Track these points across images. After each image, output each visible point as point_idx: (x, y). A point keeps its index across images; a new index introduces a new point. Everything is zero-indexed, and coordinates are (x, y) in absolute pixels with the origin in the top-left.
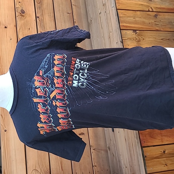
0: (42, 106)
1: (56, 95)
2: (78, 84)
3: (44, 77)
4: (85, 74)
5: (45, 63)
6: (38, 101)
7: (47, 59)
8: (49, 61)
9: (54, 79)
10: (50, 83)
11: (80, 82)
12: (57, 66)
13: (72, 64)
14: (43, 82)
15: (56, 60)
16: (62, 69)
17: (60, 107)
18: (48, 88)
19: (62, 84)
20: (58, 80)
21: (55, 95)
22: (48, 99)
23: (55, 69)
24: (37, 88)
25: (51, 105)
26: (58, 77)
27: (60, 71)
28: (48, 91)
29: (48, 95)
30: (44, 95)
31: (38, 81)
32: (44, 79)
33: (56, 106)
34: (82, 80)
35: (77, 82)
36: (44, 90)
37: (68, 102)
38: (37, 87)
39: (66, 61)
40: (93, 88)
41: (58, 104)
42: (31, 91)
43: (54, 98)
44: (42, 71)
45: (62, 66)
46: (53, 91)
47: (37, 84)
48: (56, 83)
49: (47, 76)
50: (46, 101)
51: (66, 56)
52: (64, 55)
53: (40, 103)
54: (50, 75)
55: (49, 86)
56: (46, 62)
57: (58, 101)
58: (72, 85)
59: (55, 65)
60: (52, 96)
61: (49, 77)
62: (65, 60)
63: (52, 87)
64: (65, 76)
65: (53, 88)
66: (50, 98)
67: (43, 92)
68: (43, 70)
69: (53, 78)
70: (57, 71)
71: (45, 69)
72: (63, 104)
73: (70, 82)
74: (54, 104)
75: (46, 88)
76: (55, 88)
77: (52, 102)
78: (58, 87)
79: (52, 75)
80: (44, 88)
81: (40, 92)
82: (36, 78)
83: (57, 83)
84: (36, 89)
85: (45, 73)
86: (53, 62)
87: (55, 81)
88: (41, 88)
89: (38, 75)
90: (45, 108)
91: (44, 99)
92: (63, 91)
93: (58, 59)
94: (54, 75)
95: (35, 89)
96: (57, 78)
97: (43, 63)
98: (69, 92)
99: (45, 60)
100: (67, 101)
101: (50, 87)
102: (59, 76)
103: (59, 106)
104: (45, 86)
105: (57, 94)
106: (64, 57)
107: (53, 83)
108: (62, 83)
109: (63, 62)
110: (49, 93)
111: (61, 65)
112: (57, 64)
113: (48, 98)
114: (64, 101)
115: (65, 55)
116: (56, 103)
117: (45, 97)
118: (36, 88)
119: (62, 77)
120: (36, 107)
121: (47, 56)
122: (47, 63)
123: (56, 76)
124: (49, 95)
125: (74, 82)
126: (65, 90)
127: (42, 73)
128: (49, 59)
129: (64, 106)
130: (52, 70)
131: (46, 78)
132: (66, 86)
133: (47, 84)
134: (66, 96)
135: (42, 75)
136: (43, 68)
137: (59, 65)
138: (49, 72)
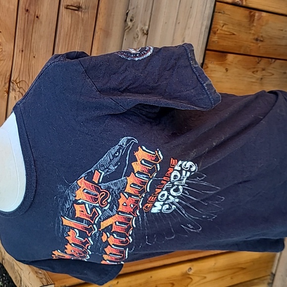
0: (78, 235)
1: (114, 225)
2: (162, 208)
3: (100, 187)
4: (180, 187)
5: (112, 158)
6: (73, 226)
7: (118, 151)
8: (123, 157)
9: (120, 197)
10: (109, 201)
11: (166, 204)
12: (137, 174)
13: (167, 174)
14: (96, 195)
15: (139, 162)
16: (144, 183)
18: (101, 208)
19: (132, 208)
20: (127, 199)
21: (111, 225)
23: (131, 180)
24: (79, 204)
25: (97, 239)
26: (130, 195)
27: (139, 186)
28: (101, 214)
29: (97, 220)
30: (89, 220)
31: (85, 191)
32: (100, 192)
33: (107, 244)
34: (172, 199)
35: (162, 203)
36: (91, 210)
37: (131, 240)
38: (80, 201)
39: (159, 169)
41: (111, 240)
42: (64, 205)
43: (109, 229)
44: (101, 173)
45: (146, 178)
46: (109, 217)
47: (80, 195)
48: (121, 204)
49: (108, 188)
50: (91, 230)
51: (162, 157)
52: (158, 152)
53: (76, 230)
54: (115, 188)
55: (105, 207)
56: (114, 156)
57: (113, 236)
58: (151, 209)
59: (134, 173)
60: (104, 225)
61: (111, 190)
62: (156, 166)
63: (111, 209)
64: (144, 196)
65: (112, 211)
66: (99, 227)
67: (88, 213)
68: (103, 173)
69: (119, 194)
70: (133, 184)
71: (108, 171)
72: (122, 242)
73: (149, 205)
74: (104, 238)
75: (98, 209)
76: (115, 212)
77: (101, 235)
78: (122, 212)
79: (119, 189)
80: (94, 207)
81: (83, 211)
82: (82, 182)
83: (123, 205)
84: (75, 205)
85: (105, 179)
86: (130, 164)
87: (121, 201)
88: (87, 205)
89: (89, 178)
90: (82, 239)
91: (86, 226)
92: (129, 219)
93: (143, 162)
94: (123, 190)
95: (73, 204)
96: (127, 196)
97: (106, 158)
98: (139, 221)
99: (113, 152)
100: (130, 237)
102: (133, 193)
103: (113, 244)
104: (98, 205)
106: (157, 159)
107: (115, 203)
108: (134, 205)
109: (151, 172)
110: (100, 218)
111: (145, 176)
112: (138, 172)
113: (95, 226)
114: (126, 237)
115: (160, 153)
116: (108, 237)
117: (89, 223)
118: (76, 202)
119: (138, 196)
120: (63, 232)
121: (120, 143)
122: (116, 160)
123: (126, 193)
124: (99, 222)
125: (157, 204)
126: (135, 218)
127: (99, 179)
128: (122, 153)
129: (122, 245)
130: (123, 178)
131: (104, 190)
132: (138, 211)
133: (104, 201)
134: (132, 229)
135: (97, 182)
136: (105, 169)
137: (141, 175)
138: (116, 181)
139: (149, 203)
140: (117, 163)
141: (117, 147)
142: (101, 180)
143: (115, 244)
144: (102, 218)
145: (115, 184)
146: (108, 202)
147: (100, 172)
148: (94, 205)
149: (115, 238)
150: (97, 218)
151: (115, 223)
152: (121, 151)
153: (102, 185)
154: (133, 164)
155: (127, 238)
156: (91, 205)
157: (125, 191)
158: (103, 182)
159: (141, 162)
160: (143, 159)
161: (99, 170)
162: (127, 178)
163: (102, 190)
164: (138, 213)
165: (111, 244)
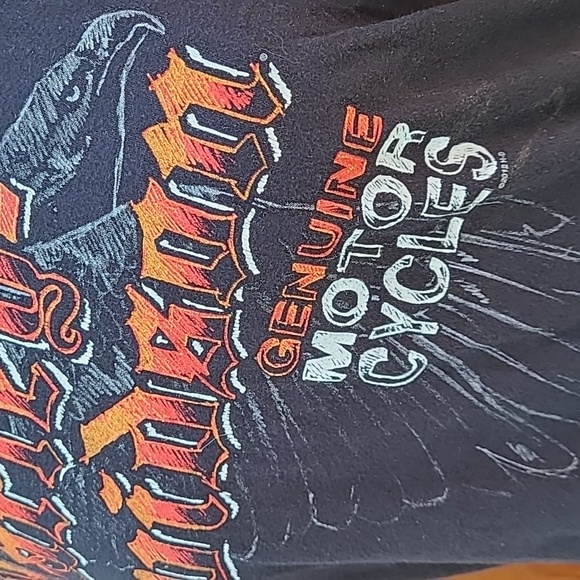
1: (139, 437)
2: (355, 360)
3: (32, 258)
4: (436, 264)
5: (53, 114)
7: (78, 78)
8: (102, 106)
9: (131, 306)
10: (85, 326)
11: (376, 344)
12: (172, 185)
13: (334, 185)
14: (26, 302)
15: (174, 123)
16: (219, 231)
17: (157, 532)
18: (64, 363)
19: (202, 358)
20: (166, 314)
21: (127, 438)
22: (64, 450)
23: (153, 214)
26: (171, 293)
27: (198, 247)
28: (68, 387)
29: (59, 417)
30: (30, 415)
34: (400, 322)
35: (350, 339)
36: (24, 371)
37: (235, 507)
40: (477, 386)
41: (143, 506)
43: (118, 455)
44: (22, 195)
45: (220, 200)
46: (105, 402)
48: (143, 339)
49: (67, 265)
50: (47, 460)
51: (287, 94)
52: (265, 71)
54: (97, 263)
55: (77, 355)
56: (64, 107)
57: (148, 488)
58: (301, 366)
60: (98, 435)
61: (82, 273)
62: (261, 137)
63: (106, 364)
64: (239, 295)
65: (113, 377)
66: (78, 450)
67: (17, 388)
68: (31, 193)
69: (120, 289)
70: (166, 235)
71: (47, 184)
72: (192, 515)
73: (285, 346)
74: (113, 500)
75: (50, 365)
76: (128, 381)
77: (93, 484)
78: (159, 379)
79: (112, 266)
80: (34, 356)
83: (153, 342)
87: (143, 323)
91: (26, 443)
92: (203, 413)
93: (192, 119)
96: (160, 300)
98: (254, 424)
99: (56, 83)
100: (225, 495)
101: (84, 360)
102: (181, 282)
103: (155, 525)
104: (43, 346)
105: (144, 431)
106: (261, 101)
107: (114, 335)
108: (207, 346)
109: (241, 166)
110: (70, 407)
111: (213, 192)
112: (178, 174)
113: (58, 443)
114: (205, 492)
115: (274, 74)
116: (125, 495)
117: (33, 432)
119: (210, 300)
121: (86, 41)
122: (72, 124)
123: (150, 282)
124: (72, 428)
125: (323, 341)
126: (228, 405)
127: (20, 221)
128: (95, 85)
129: (196, 527)
130: (115, 212)
131: (54, 276)
132: (234, 373)
133: (64, 330)
134: (225, 456)
135: (13, 240)
136: (34, 170)
137: (195, 190)
138: (89, 227)
139: (281, 337)
140: (80, 135)
141: (71, 62)
142: (26, 228)
143: (164, 522)
144: (81, 409)
145: (92, 244)
146: (82, 331)
147: (16, 190)
148: (28, 345)
149: (155, 496)
150: (60, 409)
151: (141, 426)
152: (90, 78)
153: (40, 252)
154: (148, 134)
155: (212, 499)
156: (18, 347)
157: (144, 274)
158: (38, 235)
159: (183, 120)
160: (192, 109)
161: (13, 181)
162: (136, 208)
163: (44, 277)
164: (236, 384)
165: (149, 526)
